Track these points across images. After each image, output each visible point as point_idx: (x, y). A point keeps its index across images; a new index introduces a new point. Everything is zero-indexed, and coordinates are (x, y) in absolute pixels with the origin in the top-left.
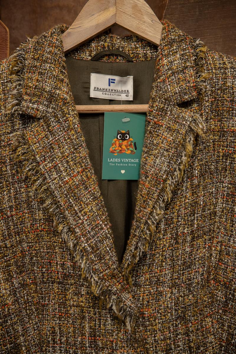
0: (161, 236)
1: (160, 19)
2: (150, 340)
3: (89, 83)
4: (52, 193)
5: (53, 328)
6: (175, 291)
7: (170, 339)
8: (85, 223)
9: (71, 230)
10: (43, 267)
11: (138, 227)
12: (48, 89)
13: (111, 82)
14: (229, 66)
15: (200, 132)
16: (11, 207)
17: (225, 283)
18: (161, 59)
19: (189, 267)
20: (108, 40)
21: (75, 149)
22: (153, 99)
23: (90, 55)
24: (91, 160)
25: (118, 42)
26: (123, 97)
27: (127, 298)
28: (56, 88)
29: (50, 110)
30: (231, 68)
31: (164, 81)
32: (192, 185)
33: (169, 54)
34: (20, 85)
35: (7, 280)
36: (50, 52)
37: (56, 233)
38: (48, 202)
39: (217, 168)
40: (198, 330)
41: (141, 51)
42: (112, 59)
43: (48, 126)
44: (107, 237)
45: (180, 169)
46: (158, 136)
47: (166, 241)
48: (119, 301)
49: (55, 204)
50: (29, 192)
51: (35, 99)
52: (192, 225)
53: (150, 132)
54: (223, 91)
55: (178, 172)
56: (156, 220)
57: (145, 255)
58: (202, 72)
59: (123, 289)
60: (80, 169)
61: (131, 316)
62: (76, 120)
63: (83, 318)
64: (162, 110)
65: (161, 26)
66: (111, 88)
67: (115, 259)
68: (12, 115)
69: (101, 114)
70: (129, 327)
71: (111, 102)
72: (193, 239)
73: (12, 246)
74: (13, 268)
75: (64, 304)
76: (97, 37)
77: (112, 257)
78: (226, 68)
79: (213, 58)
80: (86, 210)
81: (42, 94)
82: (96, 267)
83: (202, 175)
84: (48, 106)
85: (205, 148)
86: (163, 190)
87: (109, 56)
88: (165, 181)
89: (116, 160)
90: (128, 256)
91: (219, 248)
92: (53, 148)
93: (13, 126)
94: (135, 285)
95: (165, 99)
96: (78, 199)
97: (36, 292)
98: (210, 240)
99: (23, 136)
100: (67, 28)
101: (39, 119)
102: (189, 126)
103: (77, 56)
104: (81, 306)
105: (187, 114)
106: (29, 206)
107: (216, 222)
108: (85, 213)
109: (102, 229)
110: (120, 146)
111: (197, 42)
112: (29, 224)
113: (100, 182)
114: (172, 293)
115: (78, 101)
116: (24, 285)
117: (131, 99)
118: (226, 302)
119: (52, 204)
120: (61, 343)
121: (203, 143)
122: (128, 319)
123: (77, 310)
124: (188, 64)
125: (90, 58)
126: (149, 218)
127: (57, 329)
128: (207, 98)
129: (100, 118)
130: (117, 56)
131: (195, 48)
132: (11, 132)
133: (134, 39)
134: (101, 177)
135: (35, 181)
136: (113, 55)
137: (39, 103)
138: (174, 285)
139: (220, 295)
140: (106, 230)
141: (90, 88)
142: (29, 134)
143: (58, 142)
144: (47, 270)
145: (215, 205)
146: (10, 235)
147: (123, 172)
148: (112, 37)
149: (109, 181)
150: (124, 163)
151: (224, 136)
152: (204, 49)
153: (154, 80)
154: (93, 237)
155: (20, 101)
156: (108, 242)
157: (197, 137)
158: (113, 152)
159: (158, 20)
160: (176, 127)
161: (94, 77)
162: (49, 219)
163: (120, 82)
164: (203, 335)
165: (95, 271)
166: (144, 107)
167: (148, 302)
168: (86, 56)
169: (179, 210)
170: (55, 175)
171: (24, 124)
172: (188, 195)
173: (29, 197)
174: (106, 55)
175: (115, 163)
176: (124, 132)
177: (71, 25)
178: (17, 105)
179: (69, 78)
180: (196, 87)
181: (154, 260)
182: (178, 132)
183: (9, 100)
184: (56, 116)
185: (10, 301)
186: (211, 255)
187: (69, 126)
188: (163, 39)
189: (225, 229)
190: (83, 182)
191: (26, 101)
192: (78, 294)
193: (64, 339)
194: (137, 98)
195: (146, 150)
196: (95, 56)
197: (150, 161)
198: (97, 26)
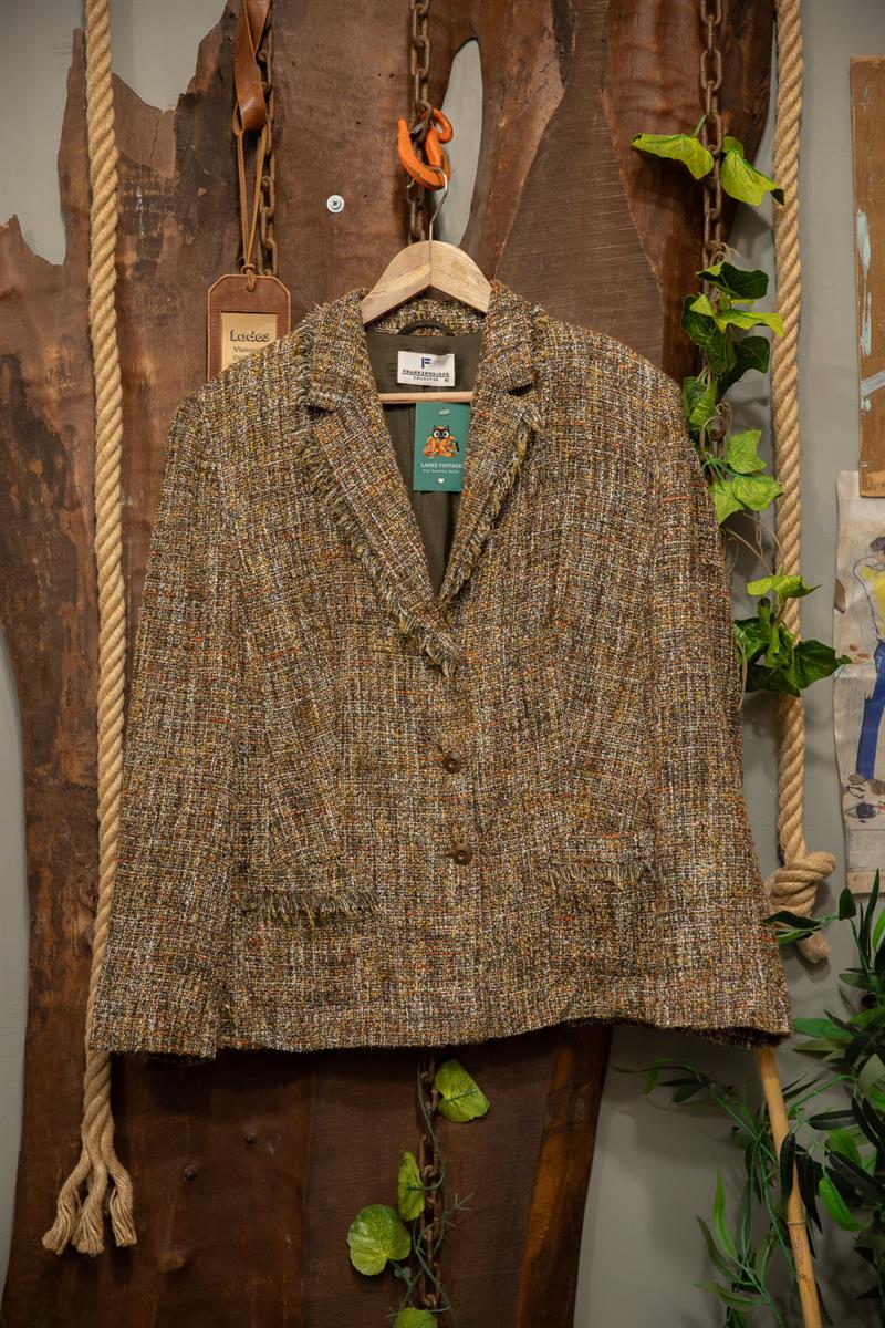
0: (489, 562)
1: (489, 277)
2: (475, 692)
3: (396, 364)
4: (349, 508)
5: (352, 679)
6: (506, 630)
7: (499, 690)
8: (391, 544)
9: (373, 554)
10: (338, 604)
11: (459, 549)
12: (343, 373)
13: (425, 362)
14: (576, 340)
15: (536, 426)
16: (296, 527)
17: (572, 623)
18: (489, 332)
19: (524, 599)
20: (421, 307)
21: (379, 450)
22: (478, 384)
23: (397, 328)
24: (399, 465)
25: (434, 309)
26: (441, 382)
27: (445, 639)
28: (353, 372)
29: (346, 401)
30: (578, 343)
31: (492, 361)
32: (527, 495)
33: (498, 326)
34: (307, 368)
35: (292, 618)
36: (346, 325)
37: (354, 558)
38: (344, 518)
39: (561, 474)
40: (535, 680)
41: (464, 321)
42: (427, 331)
43: (344, 421)
44: (419, 562)
45: (510, 474)
46: (484, 431)
47: (493, 566)
48: (434, 641)
49: (353, 520)
50: (319, 507)
51: (327, 386)
52: (528, 547)
53: (474, 428)
54: (568, 373)
55: (508, 478)
56: (480, 539)
57: (467, 582)
58: (540, 348)
59: (440, 628)
60: (384, 476)
61: (449, 661)
62: (380, 413)
63: (390, 666)
64: (489, 398)
65: (490, 289)
66: (425, 370)
67: (428, 589)
68: (298, 407)
69: (411, 406)
70: (447, 673)
71: (425, 388)
72: (529, 563)
73: (298, 576)
74: (300, 604)
75: (365, 649)
76: (408, 303)
77: (425, 588)
78: (572, 344)
79: (556, 330)
80: (392, 527)
81: (336, 380)
82: (405, 599)
83: (540, 482)
84: (343, 396)
85: (544, 447)
86: (489, 501)
87: (422, 328)
88: (492, 489)
89: (432, 465)
90: (446, 587)
91: (565, 578)
92: (350, 449)
93: (298, 422)
94: (456, 625)
95: (493, 385)
96: (381, 514)
97: (329, 637)
98: (552, 566)
99: (312, 435)
100: (367, 293)
101: (332, 412)
102: (522, 420)
103: (380, 329)
104: (387, 652)
105: (519, 403)
106: (320, 527)
107: (560, 544)
108: (392, 532)
109: (413, 551)
110: (437, 446)
111: (536, 310)
112: (319, 550)
113: (411, 494)
114: (502, 632)
115: (382, 388)
116: (314, 628)
117: (452, 383)
118: (573, 646)
119: (348, 520)
120: (362, 698)
121: (542, 441)
122: (446, 665)
123: (383, 655)
124: (522, 339)
125: (397, 331)
126: (472, 537)
127: (357, 680)
128: (547, 383)
129: (412, 410)
130: (433, 327)
131: (532, 317)
132: (296, 430)
133: (456, 305)
134: (412, 485)
135: (327, 492)
136: (427, 327)
137: (332, 391)
138: (505, 623)
139: (566, 638)
140: (418, 553)
141: (396, 371)
142: (319, 432)
143: (356, 442)
144: (344, 607)
145: (560, 522)
146: (295, 562)
147: (441, 481)
148: (426, 303)
149: (423, 492)
150: (442, 469)
151: (570, 432)
152: (545, 319)
153: (481, 360)
154: (402, 561)
155: (308, 389)
156: (421, 569)
157: (533, 434)
158: (428, 454)
159: (485, 280)
160: (506, 420)
161: (402, 355)
162: (345, 542)
163: (437, 362)
164: (542, 689)
165: (404, 605)
166: (467, 395)
167: (472, 645)
168: (392, 328)
169: (511, 528)
170: (352, 482)
171: (312, 419)
172: (523, 507)
173: (319, 514)
174: (419, 327)
175: (430, 468)
176: (442, 428)
177: (372, 287)
178: (304, 394)
179: (371, 359)
180: (532, 369)
181: (480, 592)
182: (508, 427)
183: (294, 388)
184: (353, 409)
185: (297, 644)
186: (555, 587)
187: (370, 421)
188: (491, 307)
189: (573, 553)
190: (388, 493)
191: (315, 389)
192: (383, 636)
193: (365, 693)
194: (461, 382)
195: (469, 450)
196: (405, 328)
197: (474, 465)
198: (406, 289)
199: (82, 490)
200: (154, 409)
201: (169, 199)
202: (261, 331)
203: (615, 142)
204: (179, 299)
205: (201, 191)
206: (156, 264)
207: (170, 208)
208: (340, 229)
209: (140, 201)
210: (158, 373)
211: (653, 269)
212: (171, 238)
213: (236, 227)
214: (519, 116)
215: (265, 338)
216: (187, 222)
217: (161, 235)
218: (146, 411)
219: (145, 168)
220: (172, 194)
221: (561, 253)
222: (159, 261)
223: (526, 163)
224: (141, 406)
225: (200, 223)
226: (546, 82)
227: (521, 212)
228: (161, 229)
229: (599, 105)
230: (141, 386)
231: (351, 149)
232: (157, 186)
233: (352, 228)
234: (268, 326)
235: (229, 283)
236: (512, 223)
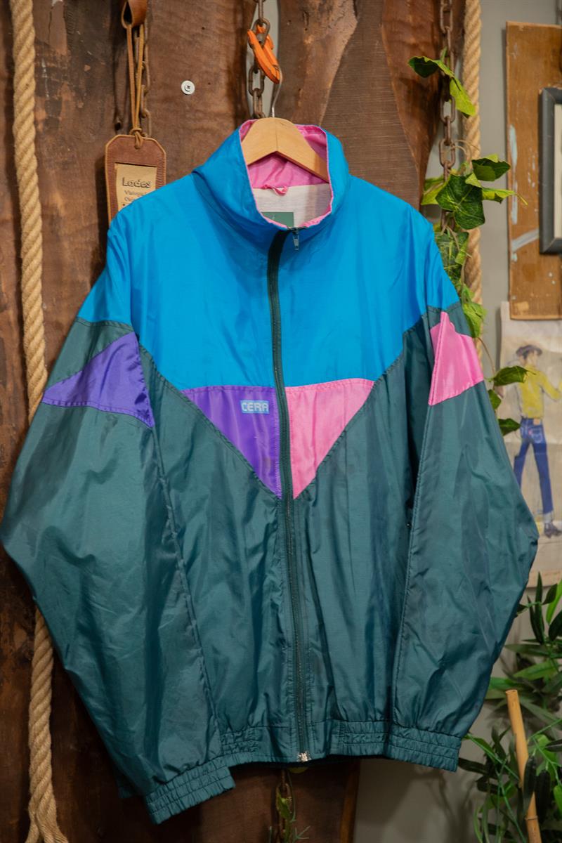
199: (8, 297)
200: (65, 234)
201: (64, 71)
202: (144, 180)
203: (389, 62)
204: (75, 149)
205: (87, 68)
206: (58, 121)
207: (65, 78)
208: (190, 106)
209: (45, 70)
210: (66, 206)
211: (413, 154)
212: (67, 101)
213: (112, 98)
214: (324, 36)
215: (147, 186)
216: (77, 90)
217: (60, 99)
218: (57, 236)
219: (45, 44)
220: (66, 68)
221: (355, 138)
222: (60, 118)
223: (332, 70)
224: (52, 232)
225: (87, 91)
226: (344, 15)
227: (329, 106)
228: (60, 94)
229: (380, 36)
230: (52, 216)
231: (199, 47)
232: (54, 60)
233: (201, 108)
234: (150, 175)
235: (121, 141)
236: (323, 113)
